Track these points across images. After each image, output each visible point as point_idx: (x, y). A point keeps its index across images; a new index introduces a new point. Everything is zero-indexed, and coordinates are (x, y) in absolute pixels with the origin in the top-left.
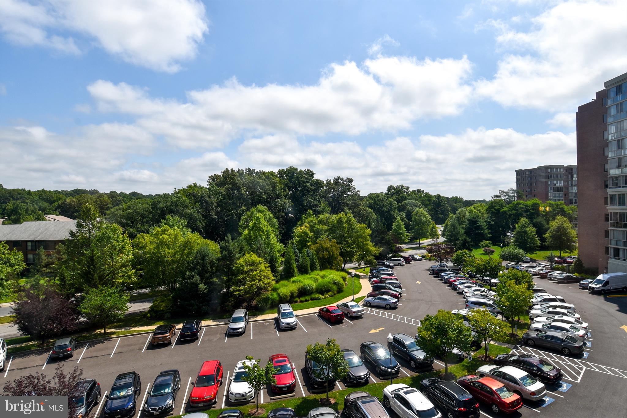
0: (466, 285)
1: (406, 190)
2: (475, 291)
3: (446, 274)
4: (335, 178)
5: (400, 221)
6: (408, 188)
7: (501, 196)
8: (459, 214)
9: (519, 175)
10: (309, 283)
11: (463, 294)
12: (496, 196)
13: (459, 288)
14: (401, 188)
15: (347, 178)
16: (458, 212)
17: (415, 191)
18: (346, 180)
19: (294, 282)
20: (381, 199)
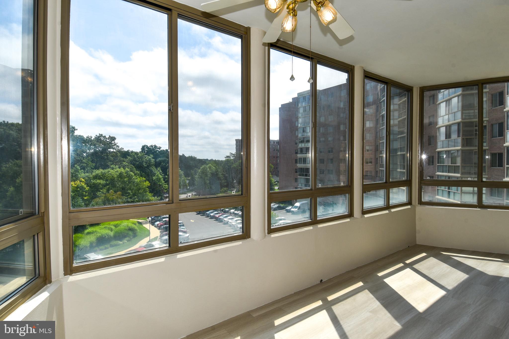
0: (229, 217)
1: (158, 149)
2: (236, 221)
3: (211, 212)
4: (96, 135)
5: (160, 175)
6: (160, 148)
7: (231, 157)
8: (203, 169)
9: (238, 143)
10: (106, 233)
11: (228, 224)
12: (228, 157)
13: (224, 220)
14: (155, 147)
15: (110, 136)
16: (202, 167)
17: (164, 150)
18: (108, 138)
19: (89, 233)
20: (140, 156)
